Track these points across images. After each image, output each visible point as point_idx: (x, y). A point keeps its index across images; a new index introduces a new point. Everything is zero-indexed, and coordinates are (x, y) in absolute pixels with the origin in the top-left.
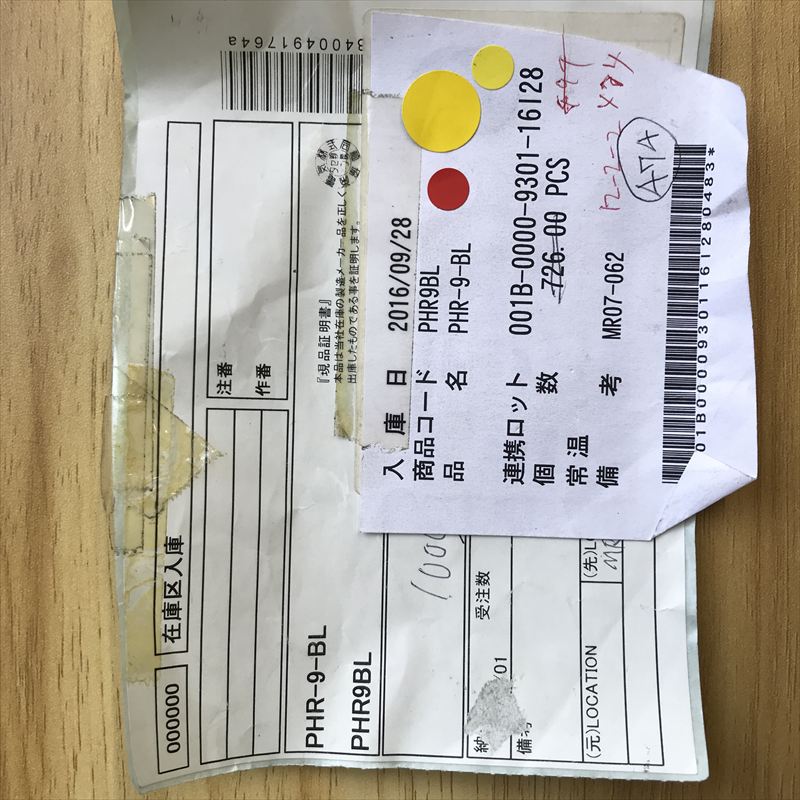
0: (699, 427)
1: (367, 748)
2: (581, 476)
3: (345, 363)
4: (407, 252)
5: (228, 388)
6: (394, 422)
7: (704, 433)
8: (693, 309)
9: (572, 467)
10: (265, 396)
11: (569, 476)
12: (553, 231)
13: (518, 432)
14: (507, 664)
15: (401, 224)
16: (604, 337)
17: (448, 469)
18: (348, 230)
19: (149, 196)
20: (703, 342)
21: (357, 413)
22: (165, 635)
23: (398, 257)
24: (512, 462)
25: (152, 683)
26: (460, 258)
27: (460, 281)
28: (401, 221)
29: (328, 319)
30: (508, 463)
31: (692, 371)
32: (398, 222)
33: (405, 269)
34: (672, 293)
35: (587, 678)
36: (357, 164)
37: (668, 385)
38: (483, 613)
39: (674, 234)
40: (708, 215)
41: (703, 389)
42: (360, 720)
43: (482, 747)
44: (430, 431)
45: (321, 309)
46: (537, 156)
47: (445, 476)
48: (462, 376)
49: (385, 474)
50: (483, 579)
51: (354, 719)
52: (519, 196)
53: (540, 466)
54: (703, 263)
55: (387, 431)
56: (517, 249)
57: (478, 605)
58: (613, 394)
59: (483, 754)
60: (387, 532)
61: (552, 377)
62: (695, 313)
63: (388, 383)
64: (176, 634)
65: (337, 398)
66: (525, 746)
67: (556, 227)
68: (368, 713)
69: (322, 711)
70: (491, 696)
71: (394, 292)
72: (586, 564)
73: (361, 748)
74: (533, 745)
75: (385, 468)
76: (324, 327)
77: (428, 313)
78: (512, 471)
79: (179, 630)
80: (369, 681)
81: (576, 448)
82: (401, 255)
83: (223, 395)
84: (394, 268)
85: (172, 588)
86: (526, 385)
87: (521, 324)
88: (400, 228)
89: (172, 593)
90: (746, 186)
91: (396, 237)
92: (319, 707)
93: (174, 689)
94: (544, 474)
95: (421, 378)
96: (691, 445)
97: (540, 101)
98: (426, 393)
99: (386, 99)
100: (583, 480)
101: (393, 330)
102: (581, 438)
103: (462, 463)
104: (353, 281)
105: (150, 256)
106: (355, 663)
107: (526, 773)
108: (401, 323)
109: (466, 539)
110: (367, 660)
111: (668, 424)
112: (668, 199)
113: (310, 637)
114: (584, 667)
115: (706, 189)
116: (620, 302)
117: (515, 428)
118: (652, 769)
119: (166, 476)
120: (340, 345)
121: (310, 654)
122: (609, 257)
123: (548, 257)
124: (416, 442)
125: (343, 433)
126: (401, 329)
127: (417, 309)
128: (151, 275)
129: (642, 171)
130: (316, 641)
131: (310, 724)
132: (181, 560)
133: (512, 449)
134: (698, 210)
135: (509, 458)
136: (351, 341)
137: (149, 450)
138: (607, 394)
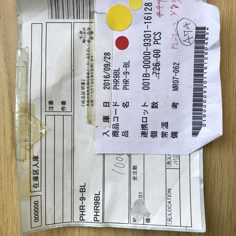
0: (204, 119)
1: (99, 221)
2: (166, 135)
3: (90, 100)
4: (109, 64)
5: (52, 109)
6: (106, 118)
7: (205, 120)
8: (202, 80)
9: (163, 132)
10: (64, 111)
11: (162, 135)
12: (156, 56)
13: (145, 121)
14: (143, 194)
15: (107, 55)
16: (173, 90)
17: (123, 133)
18: (90, 57)
19: (26, 48)
20: (205, 91)
21: (94, 116)
22: (34, 186)
23: (106, 65)
24: (144, 130)
25: (30, 201)
26: (126, 65)
27: (126, 73)
28: (107, 54)
29: (84, 86)
30: (143, 131)
31: (202, 100)
32: (106, 54)
33: (109, 69)
34: (195, 75)
35: (168, 199)
36: (93, 36)
37: (194, 105)
38: (135, 178)
39: (195, 56)
40: (207, 50)
41: (205, 106)
42: (97, 212)
43: (135, 220)
44: (118, 121)
45: (82, 83)
46: (151, 31)
47: (122, 135)
48: (127, 103)
49: (103, 135)
50: (135, 168)
51: (95, 212)
52: (145, 45)
53: (153, 132)
54: (205, 65)
55: (104, 121)
56: (144, 62)
57: (133, 176)
58: (176, 109)
59: (135, 223)
60: (104, 153)
61: (156, 103)
62: (202, 82)
63: (104, 106)
64: (37, 186)
65: (88, 111)
66: (148, 220)
67: (157, 55)
68: (99, 210)
69: (85, 209)
70: (138, 205)
71: (105, 77)
72: (168, 163)
73: (97, 221)
74: (151, 220)
75: (103, 133)
76: (83, 88)
77: (116, 83)
78: (144, 133)
79: (38, 184)
80: (99, 200)
81: (164, 126)
82: (107, 65)
83: (51, 111)
84: (105, 69)
85: (36, 171)
86: (148, 106)
87: (146, 86)
88: (107, 56)
89: (36, 173)
90: (219, 40)
91: (105, 59)
92: (84, 208)
93: (37, 202)
94: (154, 134)
95: (114, 104)
96: (201, 125)
97: (151, 14)
98: (116, 109)
99: (101, 14)
100: (167, 136)
101: (105, 89)
102: (166, 123)
103: (128, 131)
104: (92, 73)
105: (27, 67)
106: (95, 195)
107: (148, 229)
108: (108, 87)
109: (129, 155)
110: (99, 194)
111: (194, 118)
112: (194, 45)
113: (80, 186)
114: (167, 195)
115: (206, 41)
116: (178, 79)
117: (144, 120)
118: (188, 228)
119: (33, 137)
120: (88, 94)
121: (80, 192)
122: (174, 64)
123: (155, 65)
124: (113, 125)
125: (90, 122)
126: (108, 89)
127: (113, 82)
128: (27, 73)
129: (185, 36)
130: (82, 188)
131: (81, 213)
132: (38, 163)
133: (144, 127)
134: (203, 48)
135: (143, 129)
136: (92, 93)
137: (27, 128)
138: (174, 109)
